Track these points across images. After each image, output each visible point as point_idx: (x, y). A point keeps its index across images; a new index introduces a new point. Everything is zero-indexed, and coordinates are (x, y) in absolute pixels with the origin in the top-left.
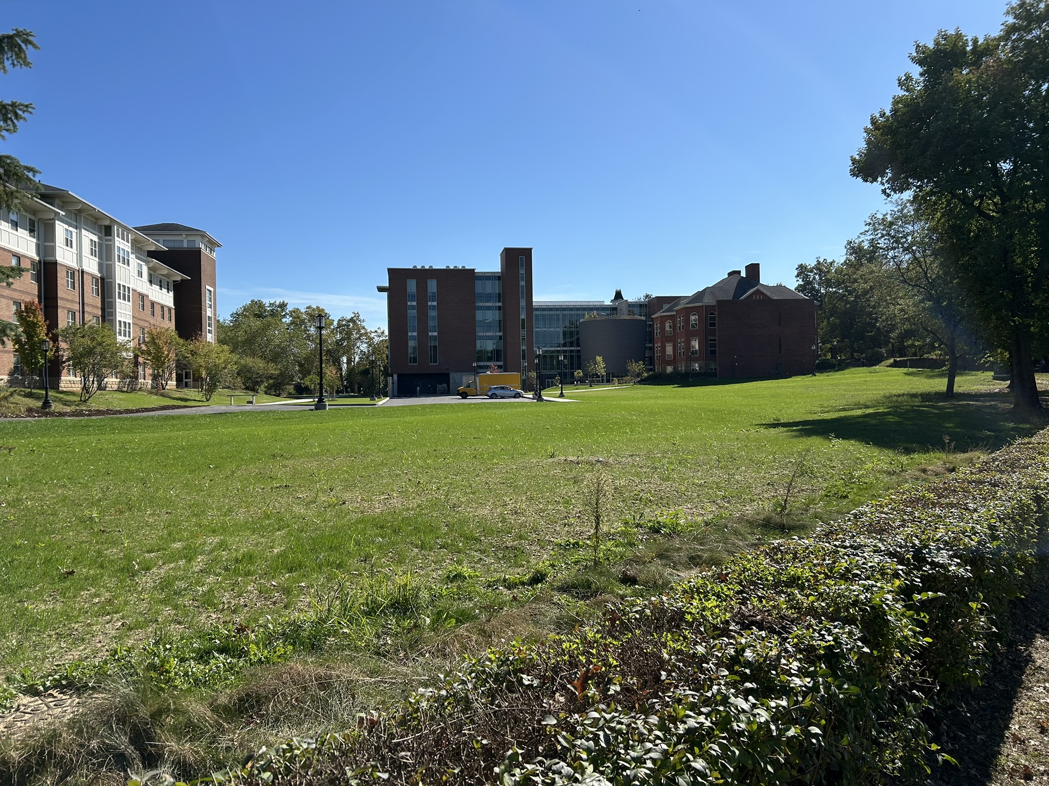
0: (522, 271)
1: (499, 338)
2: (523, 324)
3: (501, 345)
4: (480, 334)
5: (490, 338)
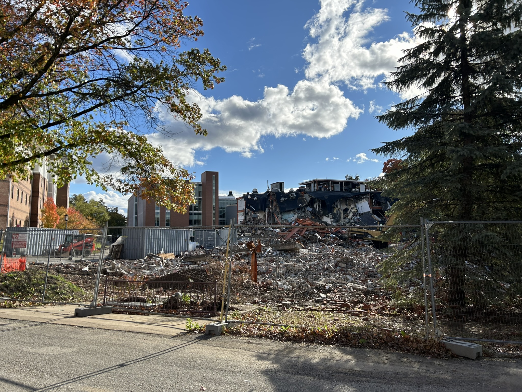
0: (214, 182)
1: (200, 214)
2: (214, 208)
3: (201, 217)
4: (191, 212)
5: (195, 214)
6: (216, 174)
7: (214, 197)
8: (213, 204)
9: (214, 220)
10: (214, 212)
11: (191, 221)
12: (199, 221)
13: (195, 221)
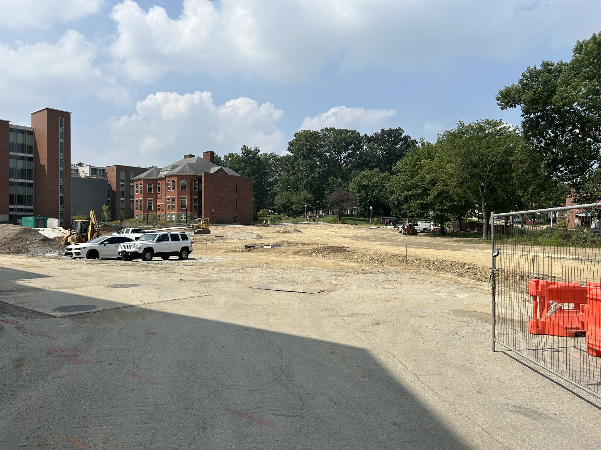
0: (62, 130)
1: (30, 185)
2: (62, 175)
3: (31, 191)
4: (12, 180)
5: (22, 184)
6: (67, 115)
7: (62, 157)
8: (61, 169)
9: (62, 197)
10: (62, 182)
11: (12, 196)
12: (29, 197)
13: (20, 197)
